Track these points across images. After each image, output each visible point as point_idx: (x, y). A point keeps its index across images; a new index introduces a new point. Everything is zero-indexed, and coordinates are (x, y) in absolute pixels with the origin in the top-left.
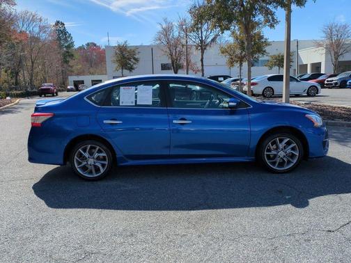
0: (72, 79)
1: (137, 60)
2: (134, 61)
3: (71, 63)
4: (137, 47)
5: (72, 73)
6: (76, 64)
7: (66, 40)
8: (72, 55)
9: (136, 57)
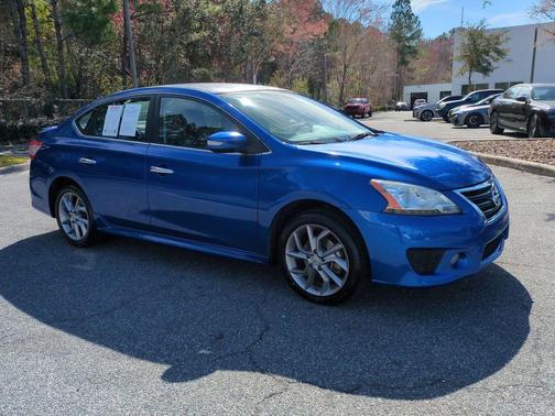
0: (409, 90)
1: (500, 53)
2: (496, 56)
3: (413, 64)
4: (506, 30)
5: (411, 81)
6: (419, 66)
7: (409, 27)
8: (415, 52)
9: (500, 47)
